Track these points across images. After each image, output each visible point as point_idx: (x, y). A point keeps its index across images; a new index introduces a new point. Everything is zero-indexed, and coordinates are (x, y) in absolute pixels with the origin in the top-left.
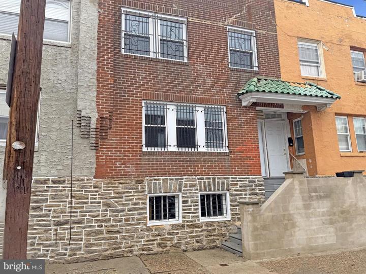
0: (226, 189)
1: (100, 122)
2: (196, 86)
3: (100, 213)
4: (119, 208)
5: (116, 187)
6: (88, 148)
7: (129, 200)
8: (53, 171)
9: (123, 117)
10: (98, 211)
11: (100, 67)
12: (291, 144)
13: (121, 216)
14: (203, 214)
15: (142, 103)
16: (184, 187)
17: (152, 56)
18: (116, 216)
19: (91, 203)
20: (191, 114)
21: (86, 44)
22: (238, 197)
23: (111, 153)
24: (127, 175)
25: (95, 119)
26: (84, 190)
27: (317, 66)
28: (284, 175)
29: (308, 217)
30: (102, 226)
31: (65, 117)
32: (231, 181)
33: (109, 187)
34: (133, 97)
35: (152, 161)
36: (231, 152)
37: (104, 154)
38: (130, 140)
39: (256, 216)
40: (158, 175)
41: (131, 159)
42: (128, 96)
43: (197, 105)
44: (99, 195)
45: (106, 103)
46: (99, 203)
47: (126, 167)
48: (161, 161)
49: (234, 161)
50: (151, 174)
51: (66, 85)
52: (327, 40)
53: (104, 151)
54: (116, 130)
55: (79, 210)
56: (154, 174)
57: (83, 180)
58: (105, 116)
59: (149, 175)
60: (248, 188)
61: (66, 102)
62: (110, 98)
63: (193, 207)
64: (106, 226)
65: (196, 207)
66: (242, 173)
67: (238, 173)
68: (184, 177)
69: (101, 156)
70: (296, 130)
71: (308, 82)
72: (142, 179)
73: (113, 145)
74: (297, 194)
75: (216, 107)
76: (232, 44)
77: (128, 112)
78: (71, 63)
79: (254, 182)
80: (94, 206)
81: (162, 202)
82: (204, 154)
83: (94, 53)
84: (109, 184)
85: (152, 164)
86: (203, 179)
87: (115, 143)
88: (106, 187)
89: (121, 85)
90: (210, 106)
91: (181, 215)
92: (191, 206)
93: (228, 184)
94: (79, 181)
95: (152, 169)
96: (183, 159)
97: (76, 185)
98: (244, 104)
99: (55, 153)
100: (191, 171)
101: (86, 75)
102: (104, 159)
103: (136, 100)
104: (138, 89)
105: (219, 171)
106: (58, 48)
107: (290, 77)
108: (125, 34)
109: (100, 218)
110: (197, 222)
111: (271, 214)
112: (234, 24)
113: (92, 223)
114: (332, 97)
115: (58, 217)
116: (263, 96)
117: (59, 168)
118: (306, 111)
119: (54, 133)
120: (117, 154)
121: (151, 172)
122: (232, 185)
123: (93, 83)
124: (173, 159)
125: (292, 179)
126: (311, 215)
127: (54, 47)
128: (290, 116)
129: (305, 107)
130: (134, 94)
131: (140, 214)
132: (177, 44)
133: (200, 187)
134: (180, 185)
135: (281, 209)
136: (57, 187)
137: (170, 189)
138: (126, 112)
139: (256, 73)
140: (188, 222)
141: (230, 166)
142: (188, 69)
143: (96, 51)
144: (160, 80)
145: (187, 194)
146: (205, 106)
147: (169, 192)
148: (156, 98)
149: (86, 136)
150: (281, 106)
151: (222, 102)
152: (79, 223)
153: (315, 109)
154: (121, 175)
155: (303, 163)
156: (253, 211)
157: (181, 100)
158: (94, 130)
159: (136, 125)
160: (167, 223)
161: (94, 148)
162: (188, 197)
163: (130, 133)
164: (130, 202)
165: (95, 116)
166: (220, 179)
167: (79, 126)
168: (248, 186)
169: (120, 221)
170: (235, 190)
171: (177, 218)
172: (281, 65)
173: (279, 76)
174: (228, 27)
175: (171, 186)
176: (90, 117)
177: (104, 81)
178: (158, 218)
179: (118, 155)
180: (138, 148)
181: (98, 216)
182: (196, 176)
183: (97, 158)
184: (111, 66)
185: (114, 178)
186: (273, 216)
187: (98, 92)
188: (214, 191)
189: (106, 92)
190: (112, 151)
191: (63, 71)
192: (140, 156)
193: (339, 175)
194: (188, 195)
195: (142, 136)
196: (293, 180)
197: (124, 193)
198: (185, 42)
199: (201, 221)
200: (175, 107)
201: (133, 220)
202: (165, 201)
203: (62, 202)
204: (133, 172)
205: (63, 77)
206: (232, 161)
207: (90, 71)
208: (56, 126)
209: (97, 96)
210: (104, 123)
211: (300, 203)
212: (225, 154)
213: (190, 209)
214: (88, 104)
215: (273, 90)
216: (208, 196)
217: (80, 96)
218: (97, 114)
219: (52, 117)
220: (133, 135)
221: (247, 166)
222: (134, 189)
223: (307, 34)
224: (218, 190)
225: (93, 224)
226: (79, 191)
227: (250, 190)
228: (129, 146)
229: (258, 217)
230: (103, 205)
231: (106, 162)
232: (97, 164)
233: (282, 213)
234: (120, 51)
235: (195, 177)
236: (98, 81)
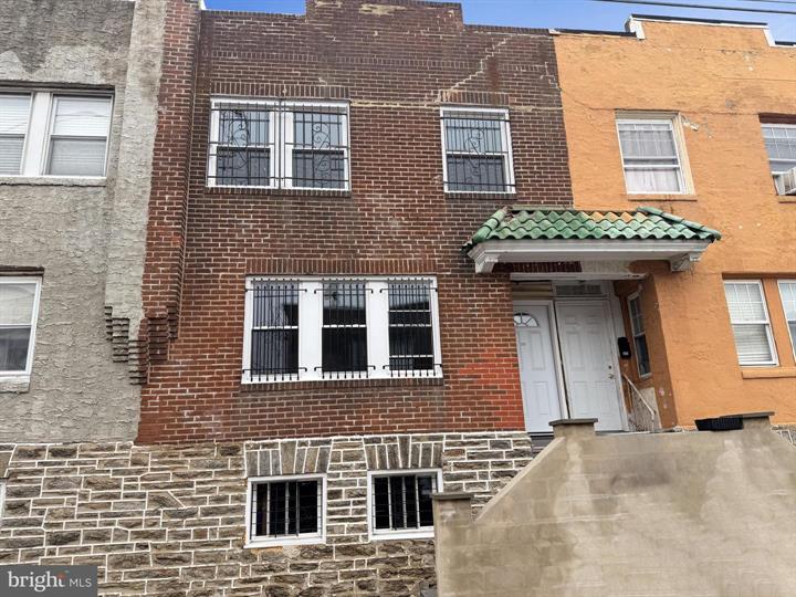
0: (435, 463)
1: (149, 328)
2: (366, 237)
3: (144, 517)
4: (185, 507)
5: (179, 463)
6: (125, 382)
7: (206, 491)
8: (56, 432)
9: (202, 314)
10: (140, 513)
11: (155, 218)
12: (626, 353)
13: (188, 526)
14: (381, 523)
15: (244, 282)
16: (333, 460)
17: (273, 185)
18: (178, 525)
19: (126, 496)
20: (361, 298)
21: (129, 177)
22: (464, 482)
23: (172, 392)
24: (203, 437)
25: (138, 322)
26: (111, 469)
27: (675, 169)
29: (606, 531)
30: (146, 547)
31: (85, 321)
32: (447, 444)
33: (164, 463)
34: (226, 270)
35: (260, 405)
36: (448, 377)
37: (158, 392)
38: (214, 362)
40: (273, 435)
41: (215, 402)
42: (214, 271)
44: (142, 479)
45: (162, 288)
46: (143, 496)
47: (202, 419)
48: (282, 404)
49: (456, 399)
50: (257, 434)
51: (91, 260)
52: (695, 107)
53: (157, 386)
54: (185, 341)
55: (99, 512)
56: (263, 434)
57: (111, 448)
58: (158, 314)
59: (253, 435)
60: (490, 460)
61: (89, 292)
62: (172, 277)
63: (351, 507)
64: (155, 546)
65: (360, 507)
66: (475, 425)
67: (465, 426)
68: (333, 438)
69: (151, 398)
70: (635, 320)
71: (642, 206)
72: (237, 444)
73: (177, 374)
74: (576, 475)
75: (413, 278)
76: (448, 142)
77: (213, 303)
78: (105, 215)
79: (505, 445)
80: (132, 503)
81: (287, 495)
82: (383, 383)
83: (144, 192)
84: (164, 455)
85: (261, 411)
86: (378, 441)
87: (182, 368)
88: (158, 463)
89: (201, 250)
90: (398, 278)
91: (325, 525)
92: (347, 504)
93: (439, 452)
94: (102, 450)
95: (261, 422)
96: (331, 396)
97: (97, 459)
98: (478, 269)
99: (61, 394)
100: (351, 424)
101: (126, 236)
102: (156, 404)
103: (231, 276)
104: (236, 255)
105: (419, 421)
106: (82, 190)
107: (595, 199)
108: (219, 149)
109: (143, 529)
110: (361, 541)
112: (455, 100)
113: (126, 540)
115: (58, 525)
117: (65, 424)
118: (642, 275)
119: (63, 355)
120: (184, 391)
121: (259, 428)
122: (449, 453)
123: (140, 250)
124: (309, 397)
125: (562, 438)
126: (615, 528)
127: (73, 189)
128: (621, 288)
129: (638, 264)
130: (228, 265)
131: (230, 522)
132: (333, 156)
133: (371, 459)
134: (324, 455)
135: (531, 511)
136: (60, 464)
137: (299, 466)
138: (208, 303)
139: (508, 200)
140: (339, 540)
141: (444, 410)
142: (349, 205)
143: (149, 189)
144: (285, 232)
145: (338, 475)
146: (386, 279)
147: (297, 474)
148: (274, 269)
149: (121, 358)
150: (575, 266)
151: (425, 268)
152: (99, 539)
153: (667, 268)
154: (190, 437)
155: (648, 397)
156: (454, 516)
157: (331, 269)
158: (135, 344)
159: (229, 330)
160: (290, 543)
161: (137, 381)
162: (340, 484)
163: (216, 346)
164: (208, 496)
165: (137, 316)
166: (418, 441)
167: (109, 336)
168: (491, 455)
169: (186, 536)
170: (457, 466)
171: (319, 530)
172: (573, 175)
173: (568, 200)
174: (442, 109)
175: (300, 459)
176: (128, 320)
177: (161, 244)
178: (277, 530)
179: (188, 394)
180: (230, 378)
181: (139, 524)
182: (362, 434)
183: (144, 401)
184: (177, 214)
185: (175, 443)
186: (508, 530)
187: (148, 269)
188: (405, 468)
189: (163, 265)
190: (175, 386)
191: (88, 233)
192: (234, 395)
194: (341, 478)
195: (241, 351)
196: (566, 440)
197: (195, 476)
198: (345, 150)
199: (371, 538)
201: (214, 535)
202: (292, 493)
203: (68, 494)
204: (218, 431)
205: (86, 245)
206: (449, 399)
207: (134, 228)
208: (65, 339)
209: (144, 276)
210: (158, 328)
211: (584, 499)
212: (433, 383)
213: (345, 512)
214: (126, 292)
216: (396, 480)
217: (112, 278)
218: (141, 311)
219: (58, 323)
220: (221, 351)
221: (488, 408)
222: (218, 466)
223: (640, 100)
224: (415, 466)
225: (129, 542)
226: (103, 471)
227: (494, 464)
228: (213, 373)
229: (468, 532)
230: (150, 501)
231: (161, 409)
232: (142, 415)
233: (533, 521)
234: (204, 183)
235: (358, 437)
236: (149, 245)
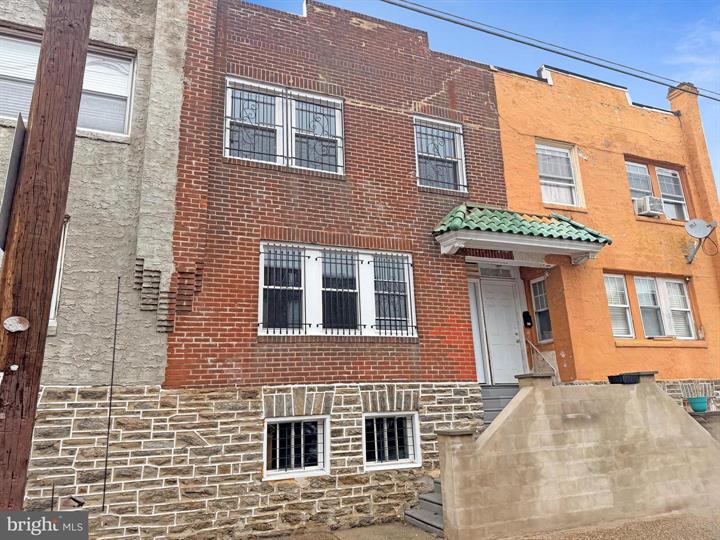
0: (414, 407)
1: (178, 281)
2: (359, 216)
3: (173, 455)
4: (210, 446)
5: (205, 405)
6: (152, 330)
7: (230, 431)
8: (85, 375)
9: (222, 271)
10: (169, 452)
11: (184, 180)
12: (529, 324)
13: (212, 462)
14: (370, 457)
15: (259, 245)
16: (335, 404)
17: (280, 162)
18: (203, 462)
19: (155, 436)
20: (350, 267)
21: (158, 139)
22: (434, 422)
23: (196, 340)
24: (225, 382)
25: (170, 275)
26: (141, 411)
27: (571, 188)
28: (516, 381)
29: (561, 458)
30: (175, 482)
31: (112, 270)
32: (423, 392)
33: (191, 405)
34: (243, 234)
35: (274, 355)
36: (422, 337)
37: (183, 340)
38: (234, 315)
39: (469, 459)
40: (285, 381)
41: (235, 351)
42: (233, 233)
43: (360, 251)
44: (171, 420)
45: (192, 245)
46: (171, 435)
47: (225, 366)
48: (293, 355)
49: (428, 355)
50: (273, 380)
51: (116, 212)
52: (587, 143)
53: (183, 335)
54: (208, 295)
55: (130, 451)
56: (278, 380)
57: (140, 391)
58: (188, 269)
59: (269, 380)
60: (453, 405)
61: (116, 243)
62: (200, 236)
63: (350, 444)
64: (183, 482)
65: (357, 443)
66: (442, 377)
67: (435, 377)
68: (335, 385)
69: (176, 345)
70: (536, 299)
71: (555, 213)
72: (256, 388)
73: (201, 325)
74: (541, 414)
75: (395, 254)
76: (421, 146)
77: (232, 262)
78: (130, 171)
79: (463, 393)
80: (161, 442)
81: (293, 433)
82: (373, 340)
83: (173, 155)
84: (190, 398)
85: (276, 360)
86: (370, 388)
87: (205, 320)
88: (185, 405)
89: (221, 214)
90: (384, 253)
91: (328, 458)
92: (347, 441)
93: (416, 398)
94: (132, 393)
95: (275, 370)
96: (333, 350)
97: (127, 401)
98: (444, 250)
99: (89, 339)
100: (349, 373)
101: (156, 194)
102: (181, 351)
103: (248, 240)
104: (252, 221)
105: (400, 372)
106: (105, 145)
107: (522, 204)
108: (231, 124)
109: (172, 466)
110: (358, 472)
111: (494, 454)
112: (424, 111)
113: (156, 476)
114: (597, 241)
115: (89, 464)
116: (477, 237)
117: (94, 367)
118: (552, 266)
119: (90, 301)
120: (208, 340)
121: (274, 375)
122: (424, 399)
123: (169, 209)
124: (315, 350)
125: (531, 388)
126: (566, 455)
127: (99, 142)
128: (526, 273)
129: (550, 257)
130: (245, 230)
131: (250, 458)
132: (324, 143)
133: (366, 403)
134: (328, 399)
135: (513, 444)
136: (90, 405)
137: (309, 408)
138: (228, 262)
139: (463, 198)
140: (341, 471)
141: (420, 363)
142: (344, 187)
143: (177, 152)
144: (293, 205)
145: (340, 417)
146: (374, 252)
147: (307, 415)
148: (285, 237)
149: (151, 307)
150: (509, 255)
151: (405, 246)
152: (129, 476)
153: (568, 261)
154: (214, 382)
155: (550, 358)
156: (462, 448)
157: (332, 241)
158: (166, 295)
159: (247, 287)
160: (300, 475)
161: (164, 329)
162: (341, 424)
163: (235, 301)
164: (231, 435)
165: (169, 270)
166: (401, 388)
167: (138, 287)
168: (454, 401)
169: (211, 471)
170: (430, 409)
171: (320, 465)
172: (507, 184)
173: (504, 203)
174: (415, 117)
175: (309, 402)
176: (159, 272)
177: (189, 205)
178: (285, 465)
179: (211, 342)
180: (248, 330)
181: (168, 461)
182: (358, 382)
183: (170, 348)
184: (203, 178)
185: (201, 387)
186: (498, 459)
187: (178, 226)
188: (391, 411)
189: (191, 225)
190: (200, 335)
191: (113, 186)
192: (252, 345)
193: (614, 380)
194: (342, 419)
195: (257, 306)
196: (534, 390)
197: (219, 417)
198: (339, 140)
199: (366, 469)
200: (320, 254)
201: (236, 469)
202: (298, 432)
203: (98, 434)
204: (238, 376)
205: (112, 197)
206: (423, 355)
207: (164, 187)
208: (93, 286)
209: (174, 233)
210: (186, 282)
211: (547, 434)
212: (411, 341)
213: (345, 447)
214: (157, 247)
215: (494, 227)
216: (380, 420)
217: (144, 232)
218: (172, 265)
219: (85, 271)
220: (240, 305)
221: (451, 364)
222: (240, 408)
223: (552, 132)
224: (399, 409)
225: (158, 478)
226: (133, 413)
227: (457, 408)
228: (233, 325)
229: (472, 460)
230: (178, 440)
231: (186, 356)
232: (168, 361)
233: (515, 451)
234: (221, 153)
235: (355, 384)
236: (178, 205)
